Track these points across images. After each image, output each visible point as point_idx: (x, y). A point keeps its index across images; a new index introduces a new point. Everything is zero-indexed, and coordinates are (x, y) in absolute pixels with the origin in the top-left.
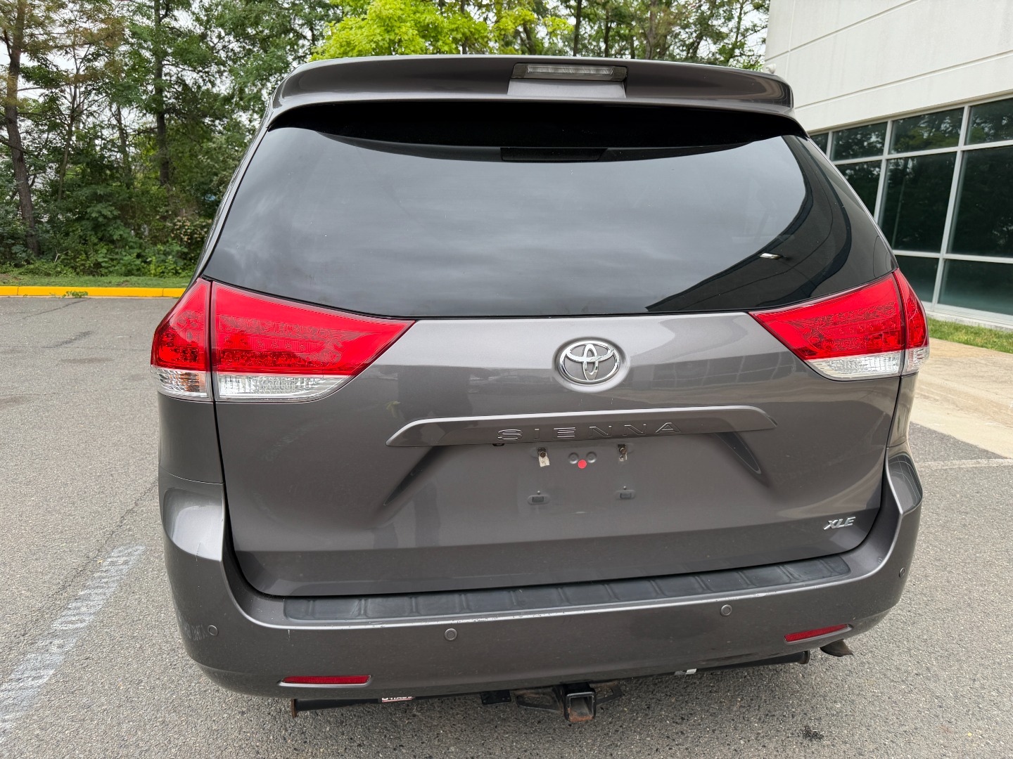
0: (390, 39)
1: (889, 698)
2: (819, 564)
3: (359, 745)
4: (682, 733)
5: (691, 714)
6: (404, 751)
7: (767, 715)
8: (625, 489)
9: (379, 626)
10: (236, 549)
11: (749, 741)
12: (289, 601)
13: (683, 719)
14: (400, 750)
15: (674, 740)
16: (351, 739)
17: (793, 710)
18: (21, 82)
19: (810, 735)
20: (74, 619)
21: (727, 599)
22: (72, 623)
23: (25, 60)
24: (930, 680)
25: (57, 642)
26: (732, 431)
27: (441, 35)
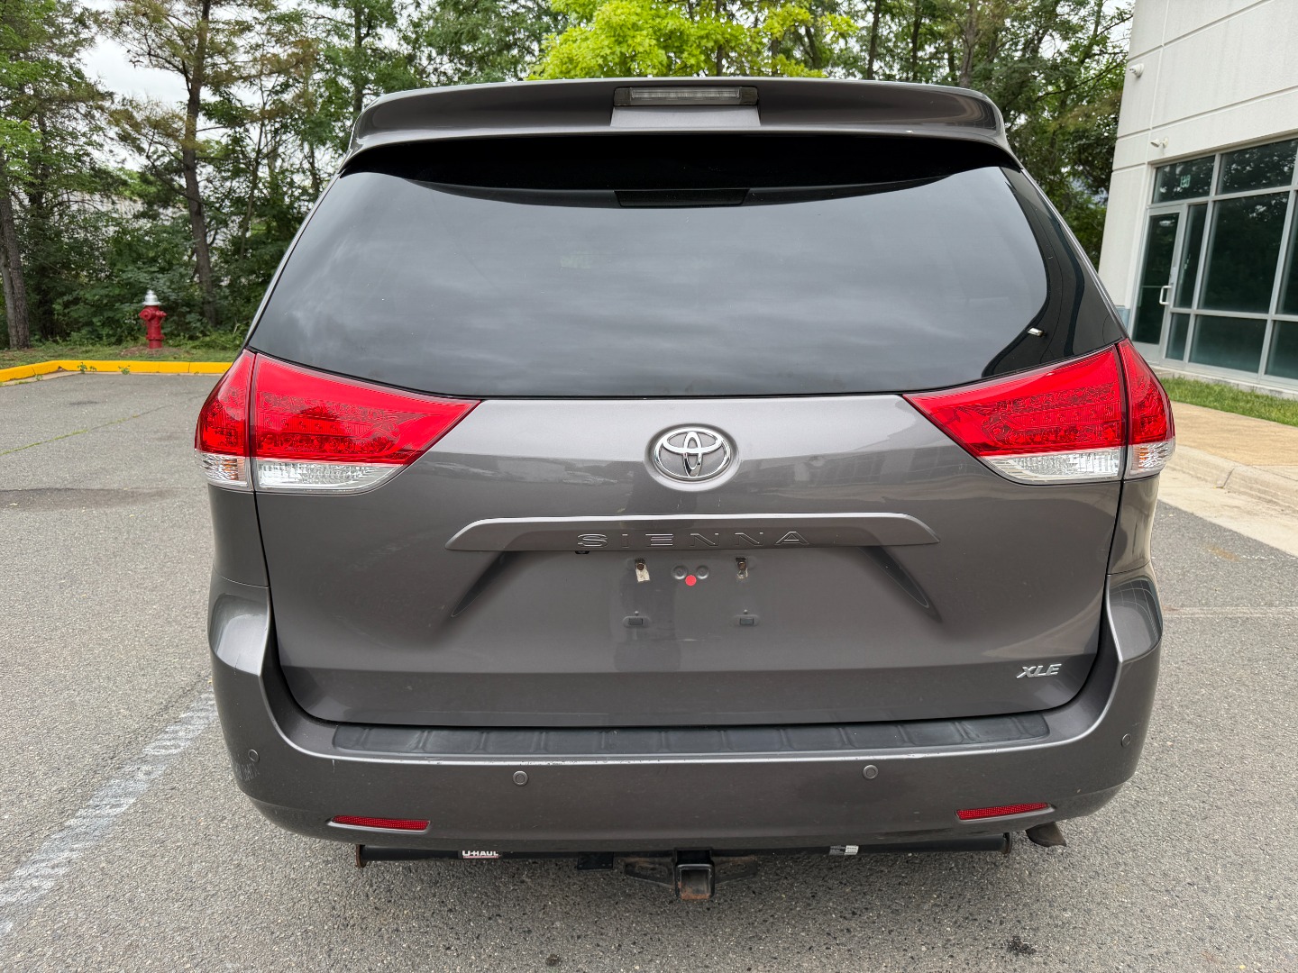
0: (621, 53)
1: (1141, 911)
2: (1009, 723)
3: (450, 910)
4: (848, 930)
5: (867, 909)
6: (500, 921)
7: (967, 918)
8: (746, 613)
9: (435, 763)
10: (281, 664)
11: (933, 948)
12: (342, 728)
13: (854, 913)
14: (496, 921)
15: (835, 938)
16: (443, 902)
17: (1004, 915)
18: (201, 121)
19: (1018, 948)
20: (168, 744)
21: (871, 758)
22: (166, 749)
23: (206, 95)
24: (1206, 892)
25: (145, 768)
26: (877, 544)
27: (687, 44)
